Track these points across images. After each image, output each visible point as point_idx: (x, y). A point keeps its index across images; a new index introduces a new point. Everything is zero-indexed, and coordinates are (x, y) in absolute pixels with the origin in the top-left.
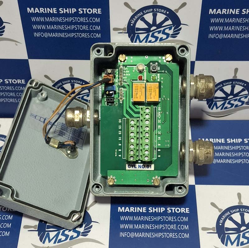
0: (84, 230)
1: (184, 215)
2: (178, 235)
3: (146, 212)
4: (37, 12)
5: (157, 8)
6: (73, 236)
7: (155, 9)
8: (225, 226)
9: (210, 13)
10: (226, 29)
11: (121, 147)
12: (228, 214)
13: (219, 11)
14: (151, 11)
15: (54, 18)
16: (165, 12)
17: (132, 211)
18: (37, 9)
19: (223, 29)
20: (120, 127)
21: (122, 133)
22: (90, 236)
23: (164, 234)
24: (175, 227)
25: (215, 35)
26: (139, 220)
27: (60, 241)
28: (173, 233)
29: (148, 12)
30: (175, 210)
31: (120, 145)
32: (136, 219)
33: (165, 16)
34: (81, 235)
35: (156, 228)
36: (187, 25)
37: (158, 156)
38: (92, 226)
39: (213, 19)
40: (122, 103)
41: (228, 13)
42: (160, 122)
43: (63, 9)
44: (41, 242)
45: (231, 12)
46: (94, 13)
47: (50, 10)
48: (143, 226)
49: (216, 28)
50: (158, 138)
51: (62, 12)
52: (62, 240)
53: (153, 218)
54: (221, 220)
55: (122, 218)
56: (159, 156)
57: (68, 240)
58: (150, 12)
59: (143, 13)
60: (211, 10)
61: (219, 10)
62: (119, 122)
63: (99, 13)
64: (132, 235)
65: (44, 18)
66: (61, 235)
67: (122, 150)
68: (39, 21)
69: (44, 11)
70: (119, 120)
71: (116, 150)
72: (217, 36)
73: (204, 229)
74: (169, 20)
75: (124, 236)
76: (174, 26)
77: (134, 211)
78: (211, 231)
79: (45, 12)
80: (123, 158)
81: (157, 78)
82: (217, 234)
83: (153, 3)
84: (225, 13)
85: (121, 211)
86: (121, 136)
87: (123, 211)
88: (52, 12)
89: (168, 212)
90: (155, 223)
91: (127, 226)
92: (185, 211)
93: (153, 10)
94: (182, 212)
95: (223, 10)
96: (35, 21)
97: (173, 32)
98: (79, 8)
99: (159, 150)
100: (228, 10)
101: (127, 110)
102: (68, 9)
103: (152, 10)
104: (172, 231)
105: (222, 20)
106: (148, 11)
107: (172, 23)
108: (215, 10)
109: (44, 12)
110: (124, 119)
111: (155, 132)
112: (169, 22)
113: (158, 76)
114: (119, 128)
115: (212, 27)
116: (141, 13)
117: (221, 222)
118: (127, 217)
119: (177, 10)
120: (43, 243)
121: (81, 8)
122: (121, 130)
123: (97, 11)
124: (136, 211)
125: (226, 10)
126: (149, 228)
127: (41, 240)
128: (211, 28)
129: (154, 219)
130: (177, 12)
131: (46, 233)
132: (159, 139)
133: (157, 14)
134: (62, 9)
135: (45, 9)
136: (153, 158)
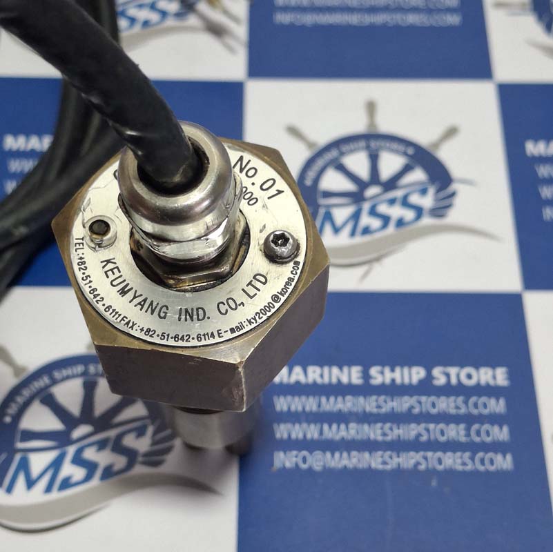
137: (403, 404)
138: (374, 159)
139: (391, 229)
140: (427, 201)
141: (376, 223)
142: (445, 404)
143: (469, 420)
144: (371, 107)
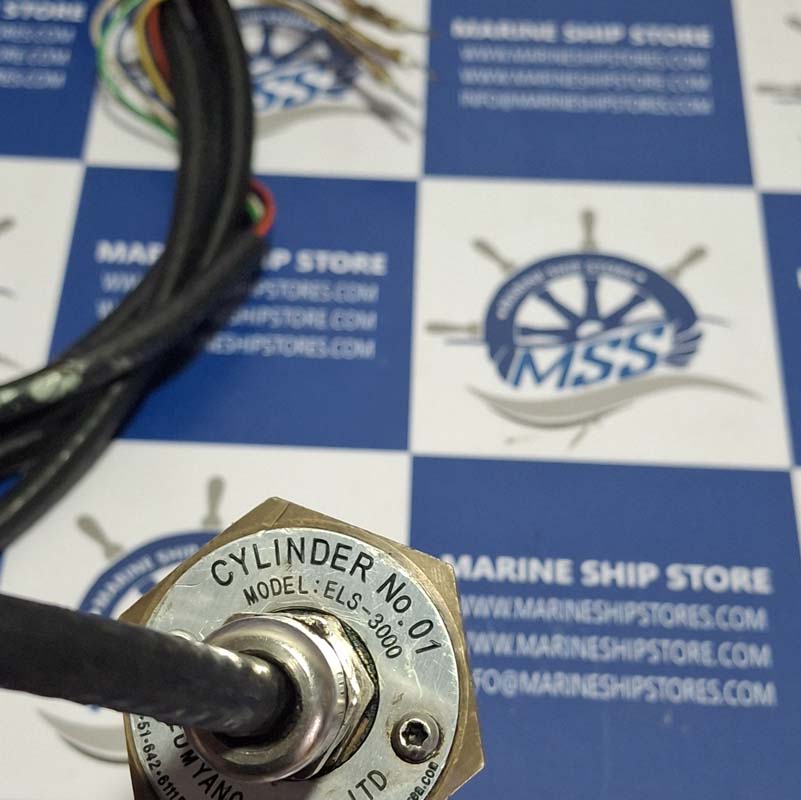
137: (627, 612)
138: (591, 286)
139: (613, 379)
140: (663, 345)
141: (592, 371)
142: (683, 615)
143: (716, 637)
144: (588, 219)
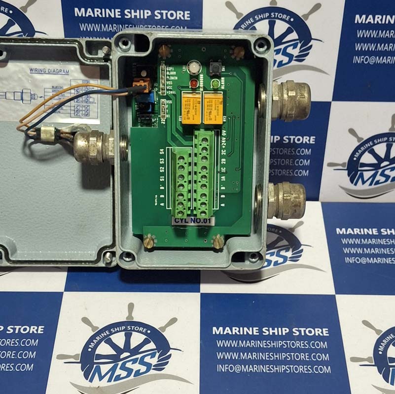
0: (158, 362)
1: (320, 338)
2: (312, 368)
3: (258, 334)
4: (89, 16)
5: (277, 12)
6: (140, 370)
7: (272, 14)
8: (388, 356)
9: (356, 22)
10: (380, 48)
11: (163, 192)
12: (391, 338)
13: (370, 19)
14: (266, 16)
15: (115, 26)
16: (287, 18)
17: (236, 333)
18: (89, 10)
19: (376, 48)
20: (162, 161)
21: (165, 170)
22: (168, 370)
23: (290, 368)
24: (307, 357)
25: (363, 58)
26: (248, 346)
27: (118, 378)
28: (305, 366)
29: (261, 18)
30: (305, 331)
31: (162, 188)
32: (242, 344)
33: (288, 26)
34: (153, 369)
35: (277, 358)
36: (321, 41)
37: (221, 205)
38: (170, 355)
39: (361, 31)
40: (164, 123)
41: (383, 22)
42: (225, 154)
43: (131, 11)
44: (87, 379)
45: (389, 21)
46: (178, 18)
47: (111, 12)
48: (255, 355)
49: (365, 47)
50: (222, 178)
51: (129, 17)
52: (121, 377)
53: (270, 343)
54: (380, 347)
55: (220, 344)
56: (223, 205)
57: (132, 377)
58: (266, 18)
59: (254, 19)
60: (357, 16)
61: (371, 16)
62: (161, 153)
63: (186, 18)
64: (238, 369)
65: (99, 25)
66: (120, 369)
67: (165, 196)
68: (92, 30)
69: (101, 13)
70: (161, 150)
71: (156, 196)
72: (366, 60)
73: (354, 359)
74: (293, 31)
75: (223, 371)
76: (300, 43)
77: (238, 333)
78: (367, 363)
79: (102, 15)
80: (167, 208)
81: (221, 85)
82: (376, 367)
83: (271, 3)
84: (380, 22)
85: (218, 333)
86: (163, 174)
87: (222, 333)
88: (113, 16)
89: (294, 334)
90: (275, 350)
91: (228, 356)
92: (322, 332)
93: (270, 15)
94: (317, 335)
95: (377, 16)
96: (85, 30)
97: (299, 52)
98: (156, 10)
99: (223, 196)
100: (384, 16)
101: (172, 134)
102: (138, 11)
103: (268, 14)
104: (303, 363)
105: (374, 34)
106: (262, 16)
107: (297, 37)
108: (364, 17)
109: (100, 16)
110: (168, 149)
111: (217, 168)
112: (294, 36)
113: (222, 81)
114: (161, 163)
115: (359, 45)
116: (251, 19)
117: (381, 348)
118: (227, 341)
119: (307, 16)
120: (89, 381)
121: (158, 10)
122: (163, 165)
123: (184, 16)
124: (242, 333)
125: (380, 17)
126: (264, 359)
127: (86, 377)
128: (358, 47)
129: (272, 344)
130: (307, 19)
131: (95, 366)
132: (222, 180)
133: (275, 21)
134: (129, 10)
135: (103, 10)
136: (213, 208)
